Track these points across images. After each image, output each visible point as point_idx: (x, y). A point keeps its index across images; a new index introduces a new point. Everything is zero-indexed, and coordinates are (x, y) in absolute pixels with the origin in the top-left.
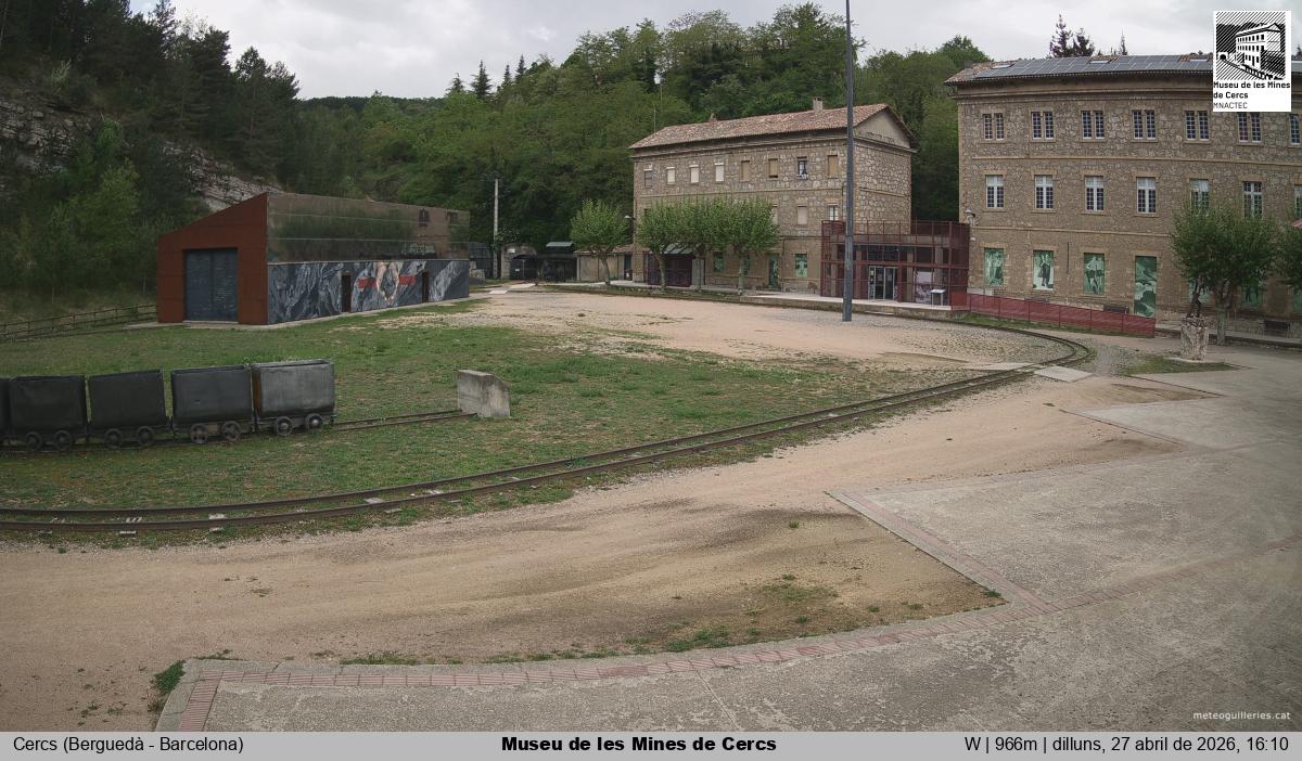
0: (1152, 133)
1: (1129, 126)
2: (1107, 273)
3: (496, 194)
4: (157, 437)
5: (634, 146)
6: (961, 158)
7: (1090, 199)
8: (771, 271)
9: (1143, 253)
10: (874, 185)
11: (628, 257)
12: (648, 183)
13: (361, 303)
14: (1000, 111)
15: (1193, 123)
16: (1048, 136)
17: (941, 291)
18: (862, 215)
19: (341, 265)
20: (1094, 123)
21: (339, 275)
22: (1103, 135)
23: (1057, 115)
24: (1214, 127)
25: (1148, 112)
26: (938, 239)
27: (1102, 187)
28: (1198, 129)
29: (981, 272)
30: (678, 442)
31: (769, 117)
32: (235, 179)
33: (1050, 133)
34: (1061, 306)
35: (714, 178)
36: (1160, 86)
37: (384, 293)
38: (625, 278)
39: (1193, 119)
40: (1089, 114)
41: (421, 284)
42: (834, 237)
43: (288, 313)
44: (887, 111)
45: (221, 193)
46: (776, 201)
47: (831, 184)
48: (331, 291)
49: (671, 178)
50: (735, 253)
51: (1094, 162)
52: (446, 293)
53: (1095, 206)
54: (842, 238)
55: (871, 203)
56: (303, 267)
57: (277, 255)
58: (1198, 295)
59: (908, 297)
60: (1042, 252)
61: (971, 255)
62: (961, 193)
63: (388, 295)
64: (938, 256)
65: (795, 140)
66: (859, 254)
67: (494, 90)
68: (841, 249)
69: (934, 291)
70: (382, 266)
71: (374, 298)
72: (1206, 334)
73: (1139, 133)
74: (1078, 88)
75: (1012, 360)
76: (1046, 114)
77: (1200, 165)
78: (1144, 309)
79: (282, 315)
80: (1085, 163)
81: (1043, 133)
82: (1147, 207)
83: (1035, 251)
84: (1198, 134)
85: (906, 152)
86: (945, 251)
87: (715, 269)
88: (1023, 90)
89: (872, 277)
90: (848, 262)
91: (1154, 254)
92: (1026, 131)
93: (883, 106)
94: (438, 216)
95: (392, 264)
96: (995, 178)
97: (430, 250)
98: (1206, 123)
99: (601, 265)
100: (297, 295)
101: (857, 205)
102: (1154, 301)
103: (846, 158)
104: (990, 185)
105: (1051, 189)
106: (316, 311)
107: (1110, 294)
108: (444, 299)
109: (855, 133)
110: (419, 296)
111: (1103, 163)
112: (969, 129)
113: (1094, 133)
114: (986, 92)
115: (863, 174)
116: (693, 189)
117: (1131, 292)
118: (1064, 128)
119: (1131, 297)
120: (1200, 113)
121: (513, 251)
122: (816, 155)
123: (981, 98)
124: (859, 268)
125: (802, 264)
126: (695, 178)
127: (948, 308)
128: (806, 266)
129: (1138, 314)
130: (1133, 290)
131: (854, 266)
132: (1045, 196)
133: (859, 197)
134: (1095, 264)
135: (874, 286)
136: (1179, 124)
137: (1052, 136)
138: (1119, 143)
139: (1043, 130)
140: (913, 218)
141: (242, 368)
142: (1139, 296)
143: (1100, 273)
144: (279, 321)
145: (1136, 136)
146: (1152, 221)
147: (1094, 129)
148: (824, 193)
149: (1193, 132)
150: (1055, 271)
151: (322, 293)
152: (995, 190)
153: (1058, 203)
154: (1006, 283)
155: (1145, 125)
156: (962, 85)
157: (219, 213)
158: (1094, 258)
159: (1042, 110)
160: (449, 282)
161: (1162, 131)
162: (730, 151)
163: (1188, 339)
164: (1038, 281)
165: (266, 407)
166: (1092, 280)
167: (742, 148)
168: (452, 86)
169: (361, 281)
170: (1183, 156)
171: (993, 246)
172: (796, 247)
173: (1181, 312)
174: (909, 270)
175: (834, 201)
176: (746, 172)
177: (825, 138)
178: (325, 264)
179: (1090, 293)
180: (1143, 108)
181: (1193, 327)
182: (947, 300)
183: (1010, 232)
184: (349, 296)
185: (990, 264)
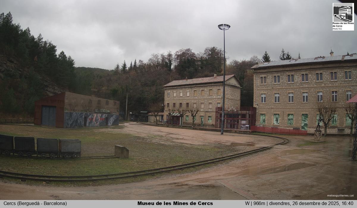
0: (307, 80)
1: (301, 78)
2: (294, 119)
3: (127, 97)
4: (32, 156)
5: (165, 86)
6: (254, 89)
7: (289, 99)
8: (201, 120)
9: (304, 113)
10: (230, 97)
11: (162, 116)
12: (169, 96)
13: (89, 125)
14: (265, 76)
15: (318, 76)
16: (278, 82)
17: (248, 126)
18: (227, 105)
19: (84, 114)
20: (291, 78)
21: (83, 116)
22: (293, 81)
23: (281, 76)
24: (324, 77)
25: (306, 74)
26: (247, 112)
27: (293, 95)
28: (319, 78)
29: (259, 120)
30: (175, 167)
31: (202, 79)
32: (57, 87)
33: (279, 81)
34: (281, 129)
35: (187, 95)
36: (309, 67)
37: (95, 122)
38: (161, 122)
39: (318, 75)
40: (290, 76)
41: (106, 121)
42: (219, 111)
43: (69, 126)
44: (234, 76)
45: (53, 91)
46: (203, 102)
47: (218, 97)
48: (81, 121)
49: (175, 95)
50: (192, 116)
51: (291, 89)
52: (112, 124)
53: (291, 101)
54: (221, 112)
55: (229, 102)
56: (74, 113)
57: (67, 109)
58: (319, 124)
59: (239, 128)
60: (276, 114)
61: (256, 116)
62: (254, 99)
63: (97, 123)
64: (247, 116)
65: (209, 85)
66: (226, 116)
67: (127, 68)
68: (221, 115)
69: (246, 126)
70: (95, 115)
71: (93, 124)
72: (321, 134)
73: (303, 80)
74: (287, 69)
75: (267, 144)
76: (278, 76)
77: (320, 88)
78: (304, 128)
79: (68, 126)
80: (288, 89)
81: (277, 82)
82: (305, 101)
83: (274, 114)
84: (319, 79)
85: (239, 88)
86: (250, 115)
87: (186, 120)
88: (271, 70)
89: (229, 122)
90: (223, 118)
91: (307, 113)
92: (272, 81)
93: (234, 75)
94: (111, 102)
95: (98, 115)
96: (264, 95)
97: (108, 111)
98: (322, 76)
99: (155, 118)
100: (72, 121)
101: (225, 103)
102: (307, 126)
103: (223, 90)
104: (262, 96)
105: (279, 97)
106: (77, 126)
107: (295, 124)
108: (112, 125)
109: (226, 83)
110: (105, 124)
111: (293, 89)
112: (257, 81)
113: (291, 81)
114: (261, 71)
115: (227, 94)
116: (181, 98)
117: (301, 124)
118: (283, 80)
119: (300, 125)
120: (320, 73)
121: (131, 113)
122: (215, 89)
123: (260, 73)
124: (226, 120)
125: (210, 119)
126: (181, 95)
127: (250, 131)
128: (211, 119)
129: (303, 130)
130: (301, 123)
131: (224, 119)
132: (277, 99)
133: (226, 100)
134: (291, 117)
135: (229, 125)
136: (314, 77)
137: (279, 82)
138: (298, 83)
139: (277, 80)
140: (241, 106)
141: (56, 139)
142: (303, 125)
143: (292, 119)
144: (67, 127)
145: (303, 81)
146: (307, 104)
147: (291, 80)
148: (217, 99)
149: (318, 79)
150: (280, 119)
151: (79, 121)
152: (264, 98)
153: (281, 100)
154: (266, 123)
155: (305, 78)
156: (255, 69)
157: (52, 96)
158: (290, 115)
159: (277, 75)
160: (114, 120)
161: (310, 79)
162: (191, 88)
163: (316, 136)
164: (275, 122)
165: (62, 151)
166: (290, 121)
167: (194, 87)
168: (116, 66)
169: (89, 118)
170: (315, 86)
171: (263, 113)
172: (208, 114)
173: (314, 128)
174: (239, 120)
175: (219, 102)
176: (195, 94)
177: (217, 84)
178: (80, 113)
179: (290, 125)
180: (304, 73)
181: (318, 132)
182: (250, 128)
183: (267, 109)
184: (86, 122)
185: (262, 118)
